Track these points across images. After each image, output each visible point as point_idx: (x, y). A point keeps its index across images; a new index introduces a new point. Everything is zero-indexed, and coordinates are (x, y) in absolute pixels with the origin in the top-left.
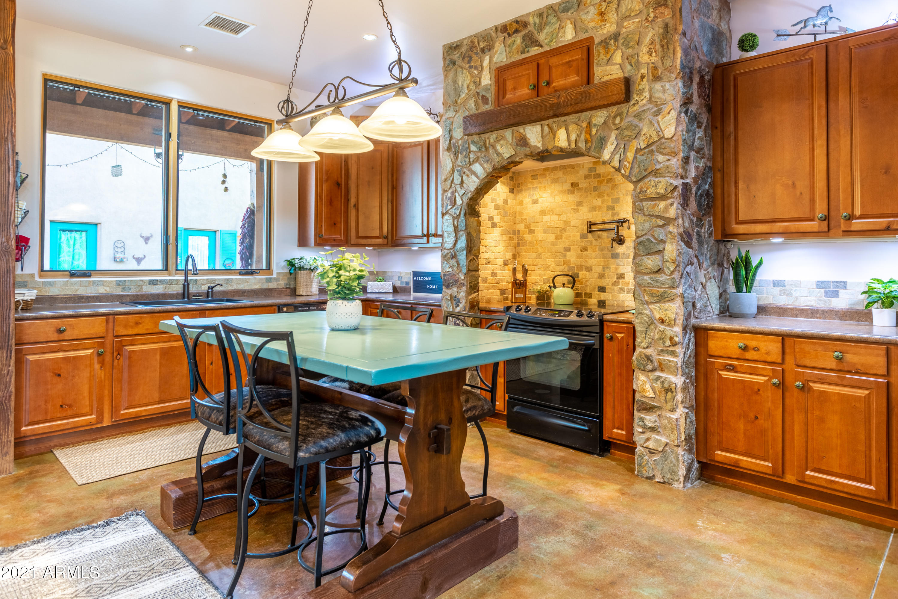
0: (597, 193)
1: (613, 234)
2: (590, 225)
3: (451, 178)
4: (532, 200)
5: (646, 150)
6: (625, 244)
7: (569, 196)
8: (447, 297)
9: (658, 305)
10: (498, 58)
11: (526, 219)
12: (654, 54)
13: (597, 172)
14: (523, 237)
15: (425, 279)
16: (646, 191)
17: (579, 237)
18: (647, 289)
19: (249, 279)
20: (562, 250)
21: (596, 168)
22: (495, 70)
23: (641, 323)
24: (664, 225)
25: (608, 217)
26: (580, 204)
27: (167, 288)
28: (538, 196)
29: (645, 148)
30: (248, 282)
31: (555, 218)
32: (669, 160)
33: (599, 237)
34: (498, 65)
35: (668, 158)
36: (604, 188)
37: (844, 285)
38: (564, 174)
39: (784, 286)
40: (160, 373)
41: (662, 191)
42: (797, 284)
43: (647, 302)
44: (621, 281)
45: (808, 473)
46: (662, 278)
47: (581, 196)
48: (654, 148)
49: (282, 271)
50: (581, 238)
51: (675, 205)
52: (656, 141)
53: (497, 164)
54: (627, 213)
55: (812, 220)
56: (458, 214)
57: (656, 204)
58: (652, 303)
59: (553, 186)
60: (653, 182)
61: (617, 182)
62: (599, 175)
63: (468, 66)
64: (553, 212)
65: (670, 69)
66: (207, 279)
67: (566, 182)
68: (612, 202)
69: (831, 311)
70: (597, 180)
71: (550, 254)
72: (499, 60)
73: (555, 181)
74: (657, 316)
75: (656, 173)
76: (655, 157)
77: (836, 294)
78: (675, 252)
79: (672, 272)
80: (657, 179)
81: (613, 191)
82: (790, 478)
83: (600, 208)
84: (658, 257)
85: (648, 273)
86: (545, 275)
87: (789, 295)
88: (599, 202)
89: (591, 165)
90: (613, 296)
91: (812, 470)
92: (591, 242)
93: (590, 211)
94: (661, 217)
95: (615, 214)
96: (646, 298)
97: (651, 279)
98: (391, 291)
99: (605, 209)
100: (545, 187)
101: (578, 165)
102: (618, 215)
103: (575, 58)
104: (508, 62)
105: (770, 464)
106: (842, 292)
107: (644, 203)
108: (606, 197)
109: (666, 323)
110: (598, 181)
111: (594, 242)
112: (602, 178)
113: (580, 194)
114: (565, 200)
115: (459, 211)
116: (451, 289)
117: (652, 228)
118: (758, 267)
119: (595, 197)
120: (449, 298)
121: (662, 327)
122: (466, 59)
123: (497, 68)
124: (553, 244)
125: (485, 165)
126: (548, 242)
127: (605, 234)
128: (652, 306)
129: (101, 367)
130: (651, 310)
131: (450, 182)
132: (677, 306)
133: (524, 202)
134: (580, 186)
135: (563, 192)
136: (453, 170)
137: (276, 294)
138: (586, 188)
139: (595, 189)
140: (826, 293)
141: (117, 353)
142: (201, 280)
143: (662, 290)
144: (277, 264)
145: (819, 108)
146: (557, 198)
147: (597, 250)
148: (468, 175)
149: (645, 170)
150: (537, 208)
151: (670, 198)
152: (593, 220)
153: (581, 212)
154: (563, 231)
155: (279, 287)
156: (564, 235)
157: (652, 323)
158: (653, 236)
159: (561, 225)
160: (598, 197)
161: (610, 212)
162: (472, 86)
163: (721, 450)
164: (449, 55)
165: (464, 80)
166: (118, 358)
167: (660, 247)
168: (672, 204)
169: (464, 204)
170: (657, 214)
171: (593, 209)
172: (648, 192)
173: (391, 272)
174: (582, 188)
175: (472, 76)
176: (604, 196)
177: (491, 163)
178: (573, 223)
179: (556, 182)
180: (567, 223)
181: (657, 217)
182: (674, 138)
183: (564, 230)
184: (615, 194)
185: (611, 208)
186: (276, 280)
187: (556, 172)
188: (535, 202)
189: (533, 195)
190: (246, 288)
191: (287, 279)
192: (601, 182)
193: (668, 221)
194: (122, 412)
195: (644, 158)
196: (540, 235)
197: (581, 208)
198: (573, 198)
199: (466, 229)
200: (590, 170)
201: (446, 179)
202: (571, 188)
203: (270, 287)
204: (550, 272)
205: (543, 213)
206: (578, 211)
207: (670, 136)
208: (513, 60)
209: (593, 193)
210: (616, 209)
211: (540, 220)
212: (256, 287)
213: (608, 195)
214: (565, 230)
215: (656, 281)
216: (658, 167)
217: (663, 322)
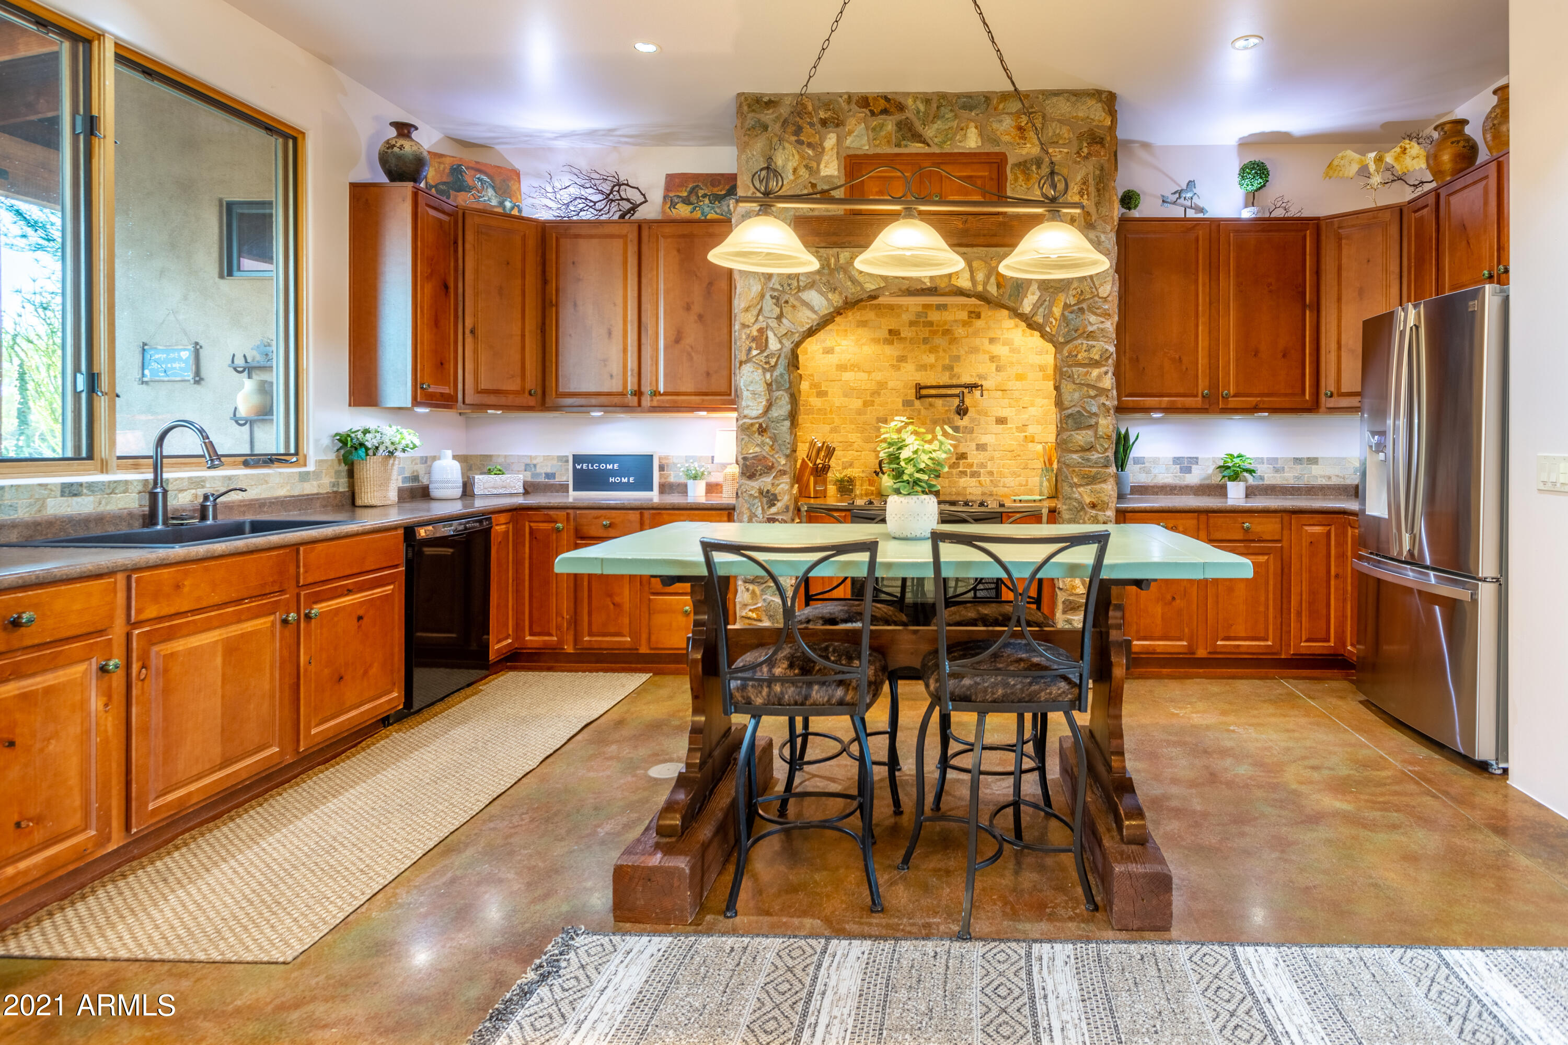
0: (928, 346)
1: (956, 401)
2: (919, 388)
3: (759, 307)
4: (824, 349)
5: (1075, 308)
6: (968, 414)
7: (886, 347)
8: (753, 492)
9: (1089, 487)
10: (853, 142)
11: (812, 375)
12: (1085, 197)
13: (929, 319)
14: (806, 401)
15: (603, 466)
16: (1076, 356)
17: (901, 405)
18: (1077, 469)
19: (268, 475)
20: (874, 422)
21: (926, 313)
22: (845, 158)
23: (1070, 510)
24: (1096, 396)
25: (945, 379)
26: (902, 359)
27: (103, 502)
28: (834, 344)
29: (1074, 305)
30: (267, 482)
31: (864, 376)
32: (1103, 322)
33: (931, 405)
34: (851, 152)
35: (1103, 319)
36: (939, 341)
37: (1195, 460)
38: (877, 315)
39: (1144, 463)
40: (223, 697)
41: (1097, 357)
42: (1156, 461)
43: (1076, 484)
44: (961, 462)
45: (1219, 643)
46: (1095, 456)
47: (904, 348)
48: (1084, 305)
49: (325, 458)
50: (903, 405)
51: (1110, 374)
52: (1088, 299)
53: (849, 296)
54: (971, 376)
55: (1196, 396)
56: (773, 364)
57: (1087, 372)
58: (1081, 485)
59: (860, 331)
60: (1085, 346)
61: (957, 335)
62: (931, 324)
63: (794, 138)
64: (859, 369)
65: (1104, 219)
66: (190, 478)
67: (880, 328)
68: (950, 361)
69: (1187, 487)
70: (928, 329)
71: (853, 426)
72: (854, 145)
73: (863, 324)
74: (1087, 500)
75: (1090, 336)
76: (1086, 317)
77: (1188, 470)
78: (1111, 427)
79: (1106, 450)
80: (1090, 343)
81: (951, 346)
82: (1201, 653)
83: (932, 366)
84: (1090, 432)
85: (1076, 452)
86: (844, 456)
87: (1148, 472)
88: (931, 359)
89: (920, 309)
90: (950, 481)
91: (1223, 640)
92: (919, 411)
93: (917, 370)
94: (1094, 387)
95: (955, 376)
96: (1076, 480)
97: (1082, 458)
98: (521, 490)
99: (940, 369)
100: (846, 331)
101: (900, 306)
102: (958, 378)
103: (980, 174)
104: (871, 152)
105: (1185, 643)
106: (1194, 467)
107: (1074, 369)
108: (941, 354)
109: (1099, 507)
110: (930, 331)
111: (923, 412)
112: (935, 328)
113: (902, 346)
114: (880, 352)
115: (775, 360)
116: (757, 480)
117: (1082, 398)
118: (1133, 443)
119: (925, 352)
120: (757, 494)
121: (1094, 512)
122: (791, 128)
123: (849, 156)
124: (859, 412)
125: (830, 295)
126: (851, 409)
127: (939, 402)
128: (1081, 489)
129: (106, 705)
130: (1080, 493)
131: (755, 312)
132: (1110, 487)
133: (809, 350)
134: (902, 335)
135: (876, 341)
136: (762, 296)
137: (318, 505)
138: (911, 339)
139: (925, 341)
140: (1181, 468)
141: (140, 663)
142: (176, 479)
143: (1094, 470)
144: (317, 441)
145: (1204, 285)
146: (865, 348)
147: (928, 422)
148: (794, 307)
149: (1076, 331)
150: (833, 359)
151: (1104, 366)
152: (924, 382)
153: (903, 370)
154: (876, 395)
155: (321, 491)
156: (877, 400)
157: (1083, 508)
158: (1084, 408)
159: (872, 386)
160: (930, 352)
161: (947, 374)
162: (802, 172)
163: (1138, 640)
164: (753, 111)
165: (787, 160)
166: (142, 677)
167: (1093, 422)
168: (1106, 373)
169: (784, 350)
170: (1090, 382)
171: (922, 367)
172: (1079, 357)
173: (506, 456)
174: (905, 338)
175: (802, 157)
176: (938, 352)
177: (841, 294)
178: (891, 384)
179: (865, 326)
180: (882, 385)
181: (1088, 386)
182: (1109, 299)
183: (876, 393)
184: (955, 350)
185: (950, 368)
186: (317, 475)
187: (863, 312)
188: (829, 351)
189: (824, 341)
190: (264, 496)
191: (333, 474)
192: (934, 333)
193: (1102, 392)
194: (151, 807)
195: (1073, 316)
196: (836, 399)
197: (904, 364)
198: (891, 351)
199: (790, 387)
200: (918, 315)
201: (749, 307)
202: (888, 336)
203: (306, 492)
204: (854, 452)
205: (842, 368)
206: (899, 369)
207: (1105, 295)
208: (879, 151)
209: (923, 347)
210: (955, 370)
211: (838, 378)
212: (282, 492)
213: (944, 351)
214: (879, 394)
215: (1088, 460)
216: (1090, 329)
217: (1094, 506)
